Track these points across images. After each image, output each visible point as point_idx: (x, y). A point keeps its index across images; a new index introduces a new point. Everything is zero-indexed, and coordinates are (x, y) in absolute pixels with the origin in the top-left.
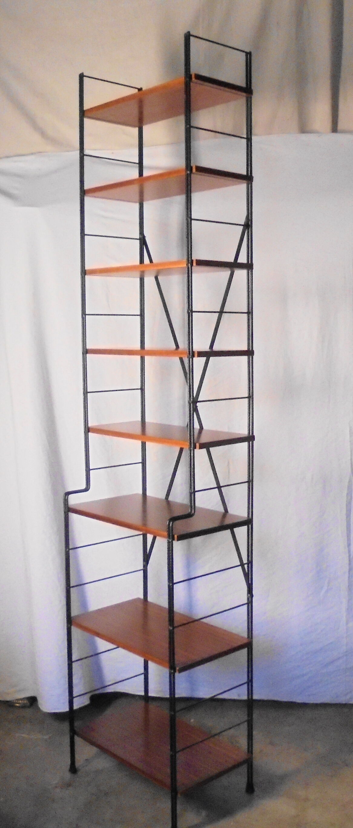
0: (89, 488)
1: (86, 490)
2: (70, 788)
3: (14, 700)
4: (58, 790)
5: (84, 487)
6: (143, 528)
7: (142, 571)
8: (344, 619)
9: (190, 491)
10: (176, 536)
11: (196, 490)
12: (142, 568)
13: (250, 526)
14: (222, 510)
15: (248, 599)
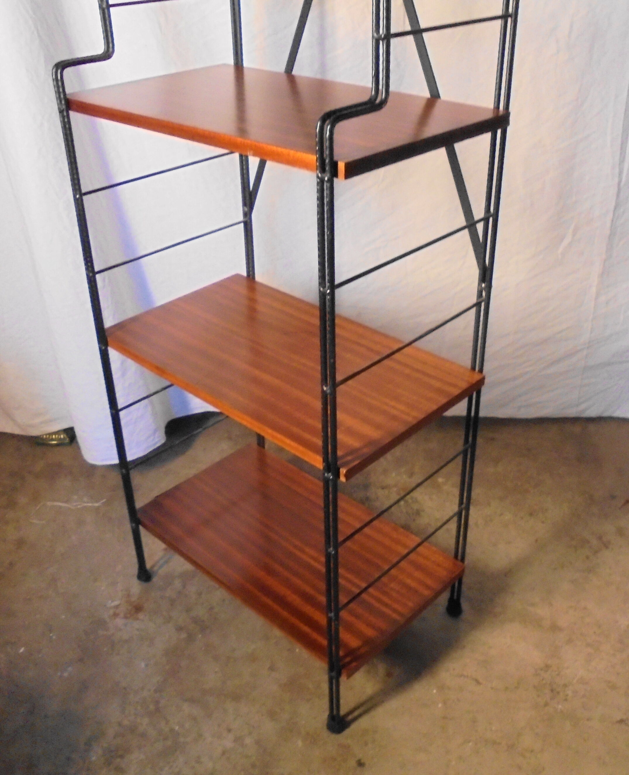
0: (111, 50)
1: (107, 55)
2: (141, 616)
3: (43, 435)
4: (119, 622)
5: (100, 49)
6: (239, 140)
7: (242, 225)
8: (594, 290)
9: (375, 35)
10: (341, 166)
11: (393, 31)
12: (241, 218)
13: (499, 132)
14: (426, 94)
15: (480, 295)
